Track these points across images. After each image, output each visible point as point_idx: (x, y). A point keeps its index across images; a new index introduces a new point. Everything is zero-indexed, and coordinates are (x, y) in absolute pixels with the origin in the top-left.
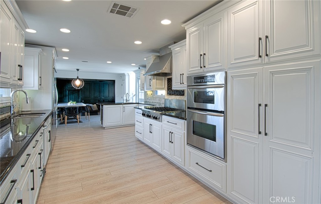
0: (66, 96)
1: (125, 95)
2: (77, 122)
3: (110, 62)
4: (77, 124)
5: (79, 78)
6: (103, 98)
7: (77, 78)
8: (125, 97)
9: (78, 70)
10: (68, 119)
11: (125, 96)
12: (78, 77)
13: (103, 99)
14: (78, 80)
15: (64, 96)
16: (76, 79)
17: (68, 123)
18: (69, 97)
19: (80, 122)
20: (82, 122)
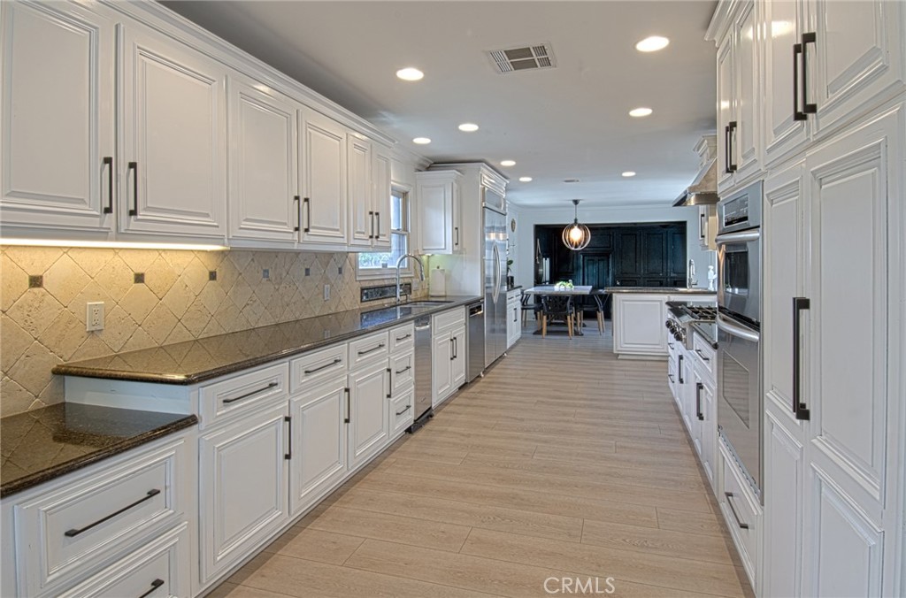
0: (578, 269)
1: (711, 267)
2: (566, 333)
3: (632, 174)
4: (568, 337)
5: (579, 222)
6: (672, 275)
7: (573, 222)
8: (711, 272)
9: (576, 202)
10: (549, 324)
11: (714, 270)
12: (576, 220)
13: (674, 277)
14: (576, 227)
15: (573, 269)
16: (571, 227)
17: (549, 332)
18: (586, 269)
19: (576, 333)
20: (582, 335)
